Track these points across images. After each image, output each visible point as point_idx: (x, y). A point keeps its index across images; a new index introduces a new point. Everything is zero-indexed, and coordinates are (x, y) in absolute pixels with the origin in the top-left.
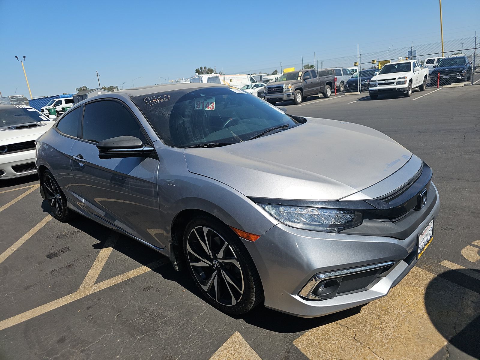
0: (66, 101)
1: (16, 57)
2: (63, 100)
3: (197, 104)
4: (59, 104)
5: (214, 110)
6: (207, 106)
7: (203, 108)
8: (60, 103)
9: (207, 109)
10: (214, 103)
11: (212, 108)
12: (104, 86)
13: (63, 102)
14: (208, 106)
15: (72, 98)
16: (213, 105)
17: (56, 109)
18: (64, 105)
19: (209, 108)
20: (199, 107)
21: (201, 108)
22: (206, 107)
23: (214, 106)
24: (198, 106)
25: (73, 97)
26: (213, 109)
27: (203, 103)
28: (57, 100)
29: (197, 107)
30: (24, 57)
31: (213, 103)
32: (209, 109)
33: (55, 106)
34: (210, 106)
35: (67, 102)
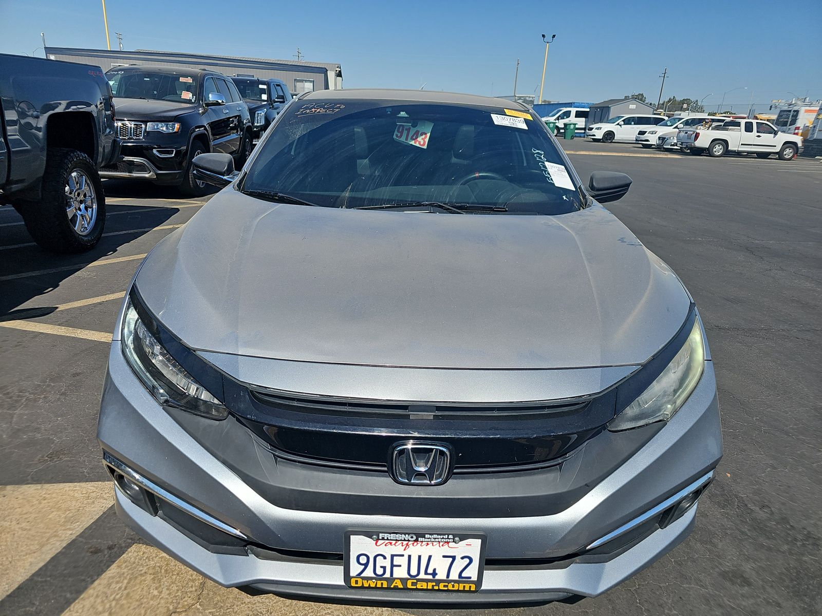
0: (577, 112)
1: (543, 36)
2: (573, 110)
3: (398, 131)
4: (565, 117)
5: (425, 147)
6: (414, 137)
7: (407, 139)
8: (567, 114)
9: (413, 143)
10: (429, 135)
11: (422, 143)
12: (674, 97)
13: (573, 114)
14: (417, 138)
15: (588, 110)
16: (426, 137)
17: (556, 124)
18: (572, 119)
19: (417, 143)
20: (401, 136)
21: (403, 139)
22: (412, 139)
23: (427, 140)
24: (399, 135)
25: (590, 108)
26: (424, 145)
27: (408, 130)
28: (565, 109)
29: (397, 135)
30: (554, 36)
31: (426, 134)
32: (417, 145)
33: (558, 120)
34: (420, 139)
35: (579, 115)
